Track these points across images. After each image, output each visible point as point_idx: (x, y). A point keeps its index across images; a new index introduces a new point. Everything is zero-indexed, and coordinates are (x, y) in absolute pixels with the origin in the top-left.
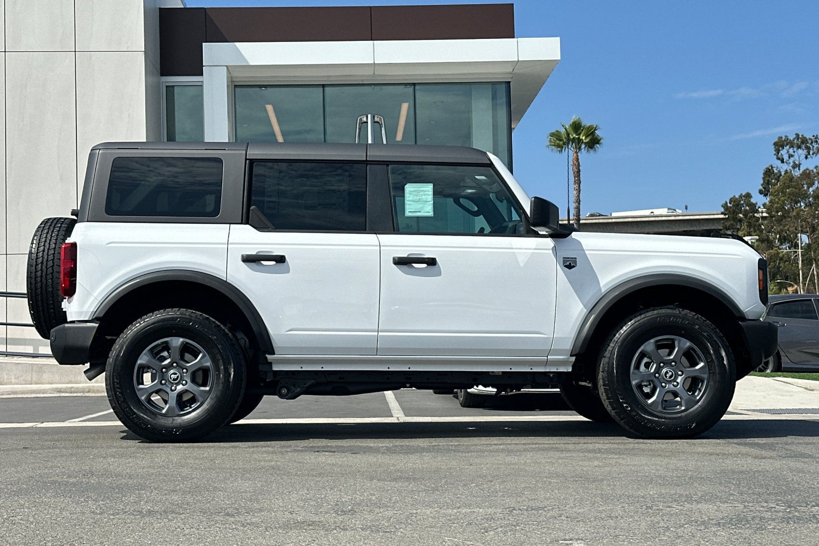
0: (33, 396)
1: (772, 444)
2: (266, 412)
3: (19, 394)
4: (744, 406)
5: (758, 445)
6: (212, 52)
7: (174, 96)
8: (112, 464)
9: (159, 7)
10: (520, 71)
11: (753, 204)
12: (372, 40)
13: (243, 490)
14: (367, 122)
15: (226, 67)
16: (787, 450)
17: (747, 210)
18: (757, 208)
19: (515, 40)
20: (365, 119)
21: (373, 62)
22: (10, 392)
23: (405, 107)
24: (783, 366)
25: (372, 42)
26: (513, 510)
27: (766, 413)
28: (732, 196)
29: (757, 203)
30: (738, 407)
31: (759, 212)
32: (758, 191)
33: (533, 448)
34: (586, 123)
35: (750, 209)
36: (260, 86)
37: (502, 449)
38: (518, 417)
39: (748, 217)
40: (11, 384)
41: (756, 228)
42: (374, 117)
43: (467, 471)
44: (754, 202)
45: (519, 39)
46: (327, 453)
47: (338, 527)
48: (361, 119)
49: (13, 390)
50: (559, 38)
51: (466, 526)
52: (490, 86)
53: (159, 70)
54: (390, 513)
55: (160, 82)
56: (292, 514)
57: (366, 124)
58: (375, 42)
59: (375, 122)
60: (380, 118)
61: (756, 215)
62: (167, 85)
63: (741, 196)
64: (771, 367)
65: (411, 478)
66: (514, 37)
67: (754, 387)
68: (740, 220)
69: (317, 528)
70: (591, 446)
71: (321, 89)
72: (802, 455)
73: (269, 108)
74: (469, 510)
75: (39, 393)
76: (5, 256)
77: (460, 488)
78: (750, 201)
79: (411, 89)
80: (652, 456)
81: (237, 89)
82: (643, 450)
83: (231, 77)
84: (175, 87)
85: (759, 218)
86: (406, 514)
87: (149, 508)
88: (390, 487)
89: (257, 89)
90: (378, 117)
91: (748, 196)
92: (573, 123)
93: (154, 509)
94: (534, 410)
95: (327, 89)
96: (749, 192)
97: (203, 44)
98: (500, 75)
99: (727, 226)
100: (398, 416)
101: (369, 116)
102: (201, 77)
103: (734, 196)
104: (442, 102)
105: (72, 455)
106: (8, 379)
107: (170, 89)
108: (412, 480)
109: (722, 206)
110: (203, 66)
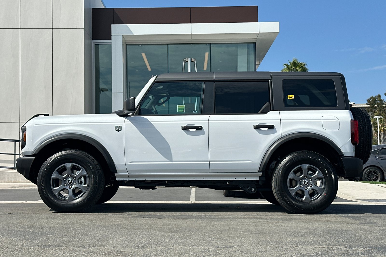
0: (29, 188)
1: (360, 217)
2: (132, 198)
3: (23, 187)
4: (359, 198)
5: (353, 217)
6: (116, 29)
7: (99, 49)
8: (45, 222)
9: (92, 8)
10: (261, 38)
11: (382, 100)
12: (191, 23)
13: (97, 236)
14: (188, 62)
15: (122, 36)
16: (366, 220)
17: (379, 103)
18: (383, 102)
19: (258, 23)
20: (187, 60)
21: (191, 34)
22: (19, 186)
23: (207, 54)
24: (385, 178)
25: (190, 24)
26: (218, 247)
27: (368, 201)
28: (372, 96)
29: (383, 100)
30: (356, 198)
31: (384, 104)
32: (384, 94)
33: (245, 217)
34: (300, 61)
35: (380, 102)
36: (139, 45)
37: (230, 218)
38: (248, 202)
39: (379, 106)
40: (20, 183)
41: (383, 111)
42: (191, 59)
43: (207, 228)
44: (382, 99)
45: (260, 22)
46: (147, 218)
47: (132, 254)
48: (185, 60)
49: (20, 185)
50: (279, 22)
51: (191, 255)
52: (246, 44)
53: (92, 37)
54: (159, 248)
55: (92, 43)
56: (114, 247)
57: (187, 62)
58: (192, 24)
59: (192, 61)
60: (194, 60)
61: (383, 105)
62: (95, 44)
63: (376, 97)
64: (379, 179)
65: (179, 231)
66: (258, 22)
67: (367, 189)
68: (375, 108)
69: (122, 255)
70: (273, 217)
71: (167, 46)
72: (371, 223)
73: (144, 55)
74: (197, 247)
75: (32, 187)
76: (19, 123)
77: (199, 236)
78: (380, 99)
79: (209, 46)
80: (299, 222)
81: (128, 46)
82: (297, 219)
83: (125, 40)
84: (100, 45)
85: (384, 107)
86: (167, 248)
87: (50, 243)
88: (167, 235)
89: (137, 46)
90: (193, 59)
91: (379, 96)
92: (293, 62)
93: (51, 244)
94: (257, 198)
95: (169, 46)
96: (380, 94)
97: (112, 25)
98: (251, 39)
99: (369, 110)
100: (193, 200)
101: (189, 58)
102: (110, 40)
103: (373, 96)
104: (224, 52)
105: (29, 217)
106: (19, 180)
107: (97, 46)
108: (179, 232)
109: (367, 100)
110: (111, 35)
